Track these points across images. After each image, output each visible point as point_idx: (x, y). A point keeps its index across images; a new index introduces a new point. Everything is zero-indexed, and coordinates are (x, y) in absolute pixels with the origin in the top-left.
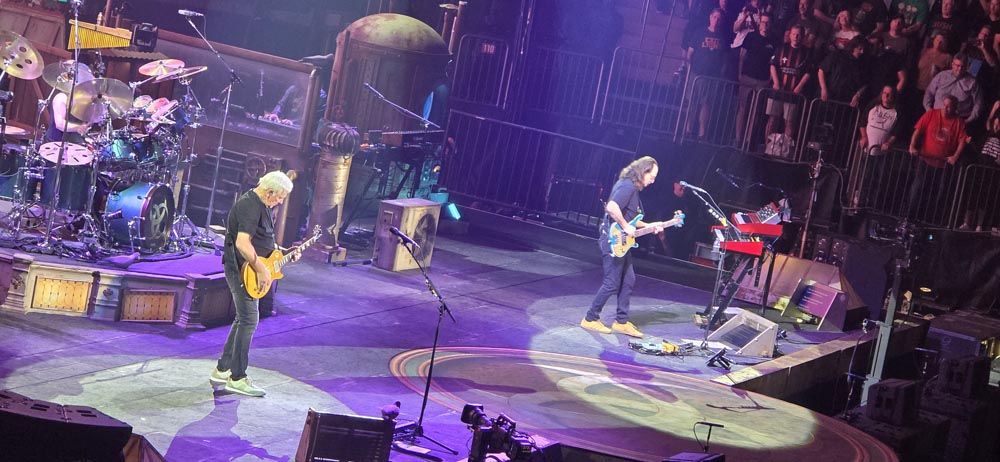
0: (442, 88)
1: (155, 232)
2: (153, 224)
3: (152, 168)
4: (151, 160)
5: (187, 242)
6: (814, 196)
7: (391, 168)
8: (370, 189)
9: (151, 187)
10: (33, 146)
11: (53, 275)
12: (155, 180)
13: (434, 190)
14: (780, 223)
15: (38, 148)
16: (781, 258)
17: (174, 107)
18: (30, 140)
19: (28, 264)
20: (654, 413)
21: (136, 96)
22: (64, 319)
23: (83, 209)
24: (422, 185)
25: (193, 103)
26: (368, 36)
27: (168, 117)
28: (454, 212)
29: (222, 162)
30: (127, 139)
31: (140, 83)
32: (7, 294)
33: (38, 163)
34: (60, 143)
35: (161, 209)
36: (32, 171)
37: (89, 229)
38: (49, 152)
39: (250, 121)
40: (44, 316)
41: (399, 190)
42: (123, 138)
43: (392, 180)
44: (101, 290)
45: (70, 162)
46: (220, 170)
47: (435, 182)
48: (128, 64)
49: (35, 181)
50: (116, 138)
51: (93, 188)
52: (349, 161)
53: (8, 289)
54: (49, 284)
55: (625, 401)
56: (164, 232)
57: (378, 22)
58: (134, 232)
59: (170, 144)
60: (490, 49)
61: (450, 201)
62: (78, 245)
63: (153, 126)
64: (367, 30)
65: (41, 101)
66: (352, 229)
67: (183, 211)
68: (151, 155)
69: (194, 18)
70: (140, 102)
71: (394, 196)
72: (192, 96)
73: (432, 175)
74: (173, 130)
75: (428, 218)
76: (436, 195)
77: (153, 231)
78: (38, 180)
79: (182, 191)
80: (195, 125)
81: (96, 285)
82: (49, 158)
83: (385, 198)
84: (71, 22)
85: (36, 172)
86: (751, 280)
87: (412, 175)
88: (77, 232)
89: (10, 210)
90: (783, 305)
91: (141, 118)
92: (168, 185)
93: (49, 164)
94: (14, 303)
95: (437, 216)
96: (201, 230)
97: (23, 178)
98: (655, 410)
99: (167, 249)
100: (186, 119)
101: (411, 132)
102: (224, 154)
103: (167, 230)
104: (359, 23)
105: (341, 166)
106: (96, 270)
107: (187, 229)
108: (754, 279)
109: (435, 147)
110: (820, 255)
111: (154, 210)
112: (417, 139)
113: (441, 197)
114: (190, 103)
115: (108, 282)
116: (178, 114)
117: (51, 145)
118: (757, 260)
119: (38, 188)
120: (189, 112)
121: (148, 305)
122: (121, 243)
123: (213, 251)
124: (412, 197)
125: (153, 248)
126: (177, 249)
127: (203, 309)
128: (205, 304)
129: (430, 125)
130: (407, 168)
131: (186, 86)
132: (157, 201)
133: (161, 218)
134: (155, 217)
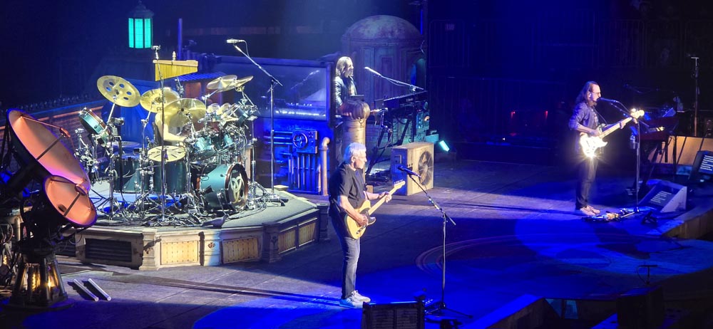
0: (422, 61)
1: (237, 198)
2: (235, 192)
3: (227, 153)
4: (226, 148)
5: (261, 200)
6: (698, 91)
7: (394, 124)
8: (382, 141)
9: (229, 166)
10: (143, 152)
11: (172, 239)
12: (231, 161)
13: (428, 133)
14: (676, 115)
15: (146, 154)
16: (681, 139)
17: (235, 109)
18: (140, 149)
19: (152, 234)
20: (608, 265)
21: (207, 105)
22: (184, 268)
23: (184, 191)
24: (418, 131)
25: (248, 103)
26: (363, 34)
27: (232, 116)
28: (444, 146)
29: (275, 140)
30: (206, 136)
31: (209, 95)
32: (143, 259)
33: (148, 164)
34: (161, 147)
35: (239, 181)
36: (145, 170)
37: (191, 203)
38: (154, 154)
39: (290, 108)
40: (170, 269)
41: (403, 137)
42: (203, 136)
43: (397, 132)
44: (206, 244)
45: (171, 159)
46: (274, 145)
47: (427, 128)
48: (199, 84)
49: (148, 176)
50: (199, 137)
51: (189, 175)
52: (364, 124)
53: (143, 255)
54: (170, 246)
55: (586, 259)
56: (243, 197)
57: (367, 23)
58: (223, 200)
59: (236, 134)
60: (451, 27)
61: (440, 139)
62: (186, 215)
63: (223, 124)
64: (361, 30)
65: (143, 120)
66: (374, 171)
67: (254, 179)
68: (225, 145)
69: (238, 44)
70: (210, 109)
71: (400, 143)
72: (247, 99)
73: (424, 123)
74: (238, 124)
75: (427, 154)
76: (429, 137)
77: (235, 197)
78: (150, 175)
79: (251, 165)
80: (252, 118)
81: (202, 241)
82: (156, 159)
83: (395, 145)
84: (154, 61)
85: (148, 170)
86: (662, 157)
87: (410, 126)
88: (182, 207)
89: (135, 200)
90: (688, 172)
91: (214, 120)
92: (240, 163)
93: (156, 163)
94: (148, 264)
95: (432, 152)
96: (268, 191)
97: (140, 176)
98: (608, 262)
99: (246, 208)
100: (245, 115)
101: (404, 96)
102: (275, 134)
103: (245, 194)
104: (355, 26)
105: (359, 129)
106: (201, 231)
107: (259, 192)
108: (664, 156)
109: (423, 104)
110: (709, 132)
111: (233, 182)
112: (409, 100)
113: (434, 138)
114: (246, 104)
115: (211, 238)
116: (239, 113)
117: (154, 150)
118: (664, 143)
119: (152, 180)
120: (246, 110)
121: (241, 249)
122: (216, 209)
123: (280, 204)
124: (413, 141)
125: (237, 209)
126: (254, 206)
127: (279, 246)
128: (279, 241)
129: (416, 89)
130: (406, 122)
131: (241, 93)
132: (235, 176)
133: (239, 187)
134: (235, 187)
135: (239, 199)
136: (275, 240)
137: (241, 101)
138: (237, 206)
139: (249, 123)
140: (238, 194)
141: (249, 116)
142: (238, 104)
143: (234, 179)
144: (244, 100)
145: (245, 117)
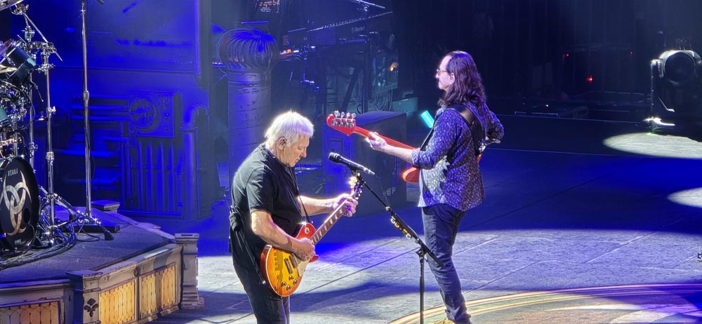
2: (13, 213)
5: (64, 229)
7: (328, 77)
13: (396, 95)
17: (10, 49)
24: (377, 92)
25: (36, 38)
27: (6, 64)
35: (20, 192)
43: (335, 93)
47: (394, 85)
52: (268, 78)
61: (421, 108)
67: (51, 189)
72: (33, 28)
73: (389, 76)
74: (15, 79)
76: (400, 102)
77: (14, 223)
80: (45, 67)
87: (360, 81)
92: (23, 156)
99: (37, 246)
100: (29, 61)
101: (347, 23)
109: (387, 37)
111: (10, 194)
112: (357, 29)
113: (408, 105)
116: (18, 58)
120: (33, 51)
123: (102, 236)
124: (366, 111)
125: (20, 247)
126: (52, 242)
127: (102, 318)
128: (101, 308)
129: (370, 8)
130: (351, 73)
131: (22, 17)
132: (13, 181)
133: (21, 203)
134: (12, 202)
135: (22, 227)
136: (93, 305)
137: (23, 35)
138: (18, 241)
139: (39, 77)
140: (20, 217)
141: (40, 61)
142: (17, 39)
143: (10, 188)
144: (29, 32)
145: (30, 65)
